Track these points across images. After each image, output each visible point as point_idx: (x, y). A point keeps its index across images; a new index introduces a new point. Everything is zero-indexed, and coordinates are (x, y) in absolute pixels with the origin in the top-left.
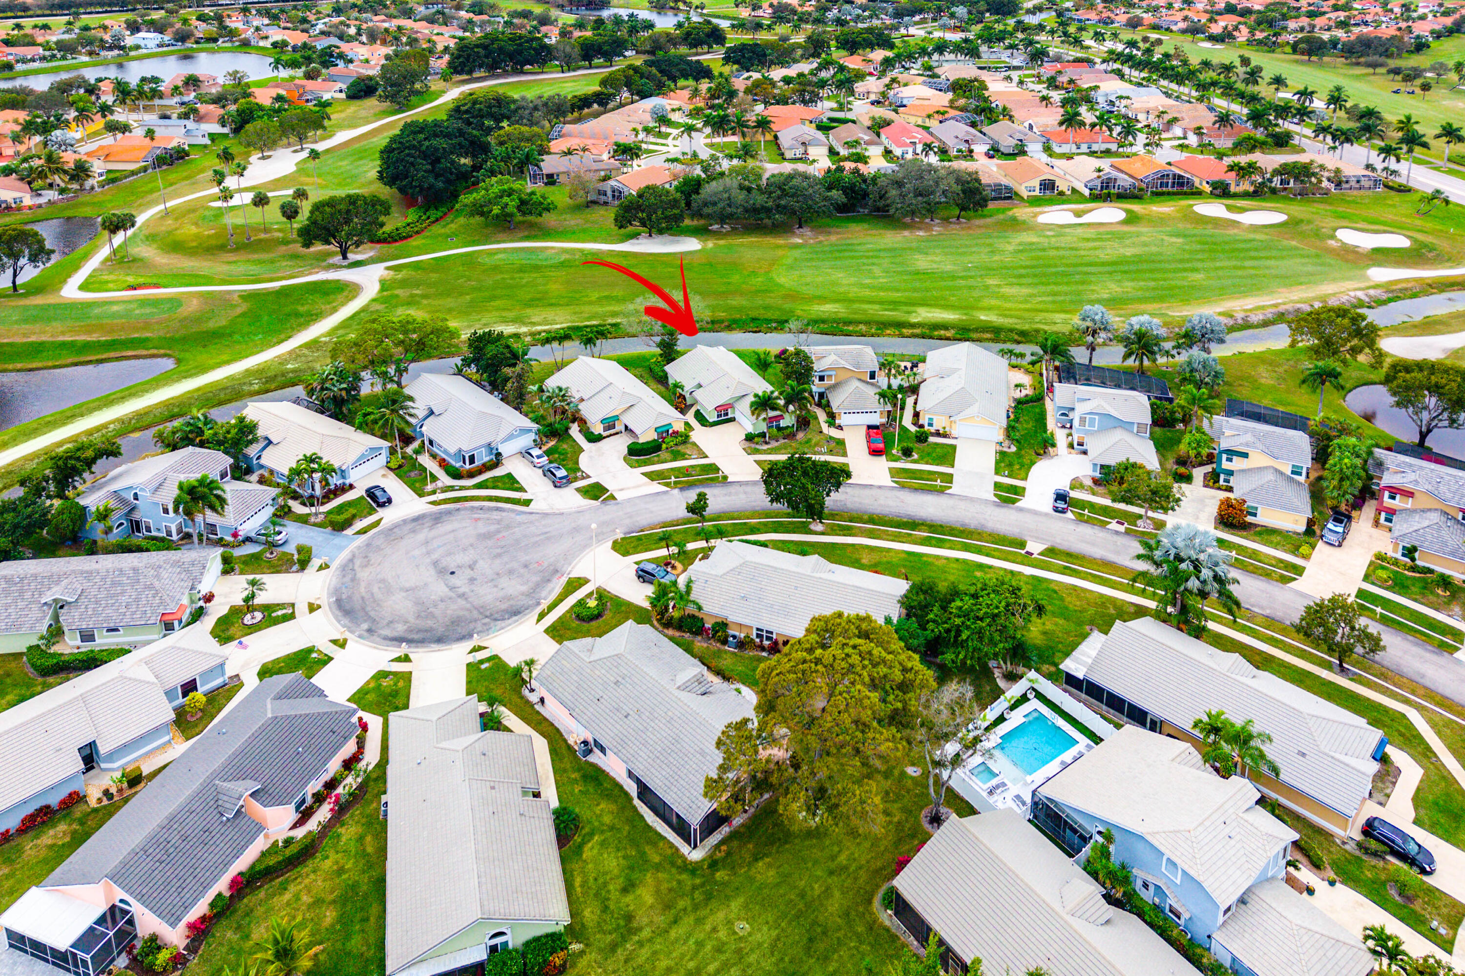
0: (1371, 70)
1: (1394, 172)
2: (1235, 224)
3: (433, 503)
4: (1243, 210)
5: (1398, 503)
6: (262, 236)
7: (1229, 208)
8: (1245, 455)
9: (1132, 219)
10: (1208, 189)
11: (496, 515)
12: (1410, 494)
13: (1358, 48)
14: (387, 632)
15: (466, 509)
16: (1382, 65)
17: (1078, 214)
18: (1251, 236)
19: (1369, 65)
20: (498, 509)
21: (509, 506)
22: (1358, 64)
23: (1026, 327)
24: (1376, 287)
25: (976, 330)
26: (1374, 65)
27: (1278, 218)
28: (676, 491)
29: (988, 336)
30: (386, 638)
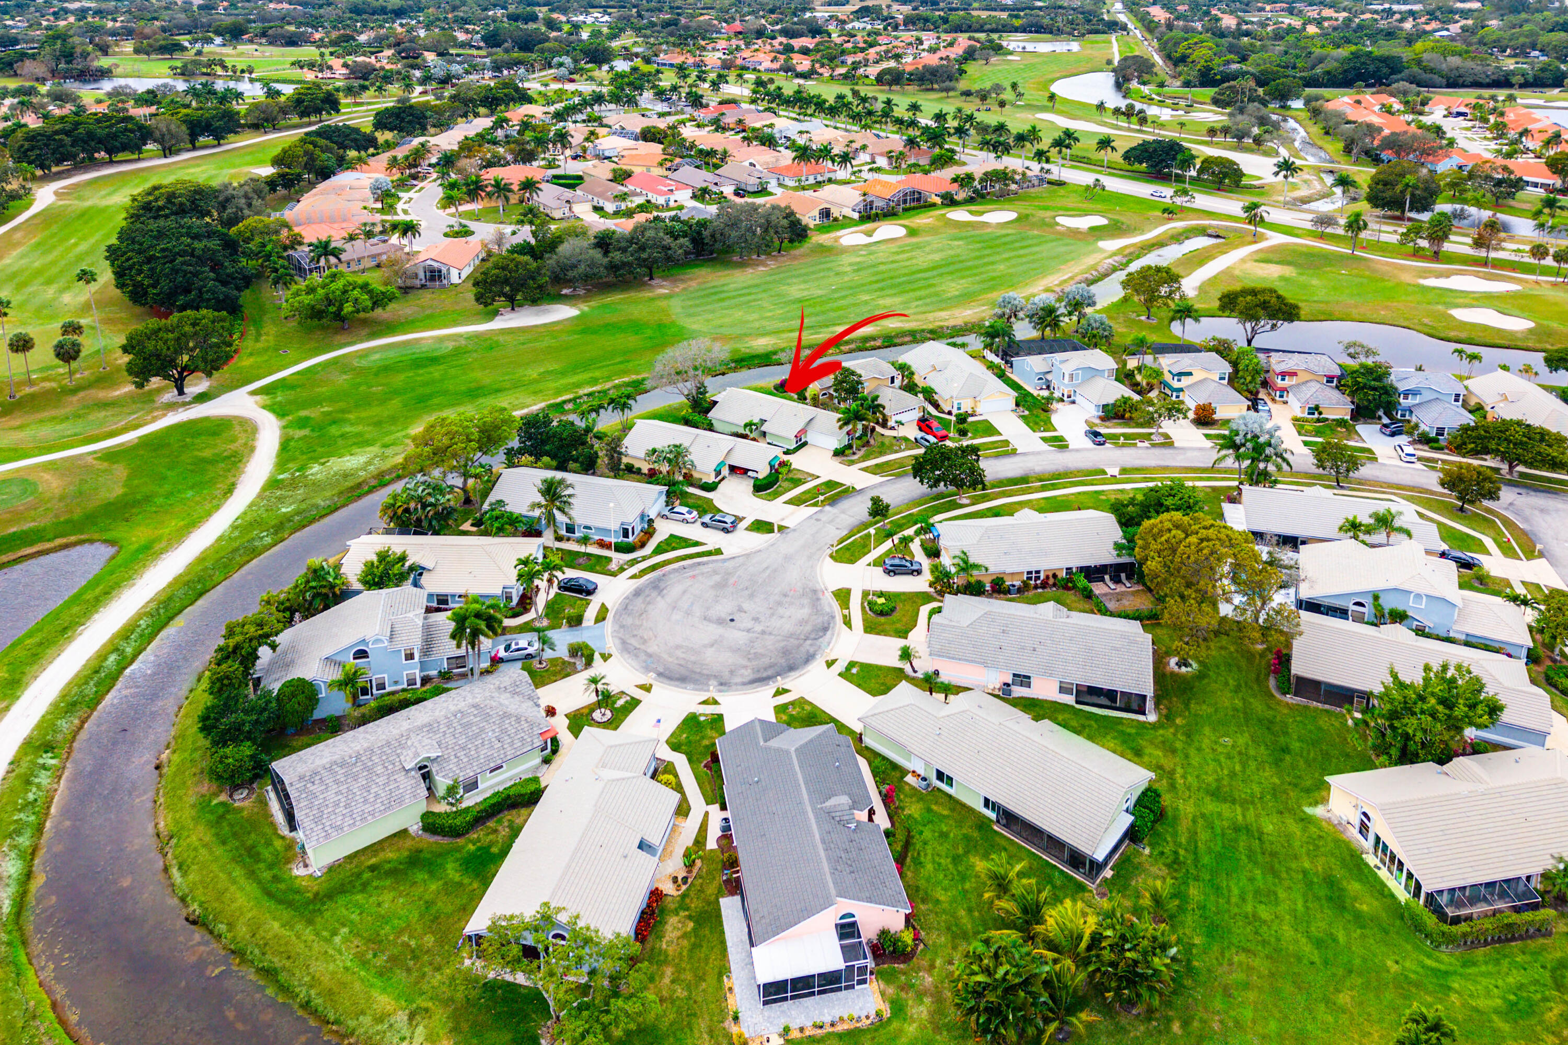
0: (944, 94)
1: (1048, 171)
2: (986, 225)
3: (633, 577)
4: (982, 213)
5: (1287, 382)
6: (28, 390)
7: (971, 213)
8: (1190, 374)
9: (912, 232)
10: (938, 200)
11: (704, 569)
12: (1294, 374)
13: (928, 76)
14: (738, 680)
15: (670, 572)
16: (953, 89)
17: (869, 234)
18: (1004, 232)
19: (942, 90)
20: (699, 564)
21: (705, 559)
22: (932, 89)
23: (931, 326)
24: (1114, 254)
25: (897, 336)
26: (947, 90)
27: (1012, 216)
28: (828, 508)
29: (907, 339)
30: (744, 684)
